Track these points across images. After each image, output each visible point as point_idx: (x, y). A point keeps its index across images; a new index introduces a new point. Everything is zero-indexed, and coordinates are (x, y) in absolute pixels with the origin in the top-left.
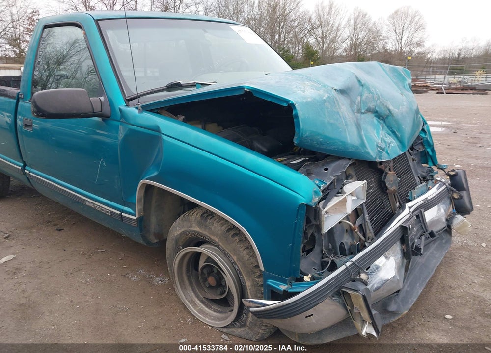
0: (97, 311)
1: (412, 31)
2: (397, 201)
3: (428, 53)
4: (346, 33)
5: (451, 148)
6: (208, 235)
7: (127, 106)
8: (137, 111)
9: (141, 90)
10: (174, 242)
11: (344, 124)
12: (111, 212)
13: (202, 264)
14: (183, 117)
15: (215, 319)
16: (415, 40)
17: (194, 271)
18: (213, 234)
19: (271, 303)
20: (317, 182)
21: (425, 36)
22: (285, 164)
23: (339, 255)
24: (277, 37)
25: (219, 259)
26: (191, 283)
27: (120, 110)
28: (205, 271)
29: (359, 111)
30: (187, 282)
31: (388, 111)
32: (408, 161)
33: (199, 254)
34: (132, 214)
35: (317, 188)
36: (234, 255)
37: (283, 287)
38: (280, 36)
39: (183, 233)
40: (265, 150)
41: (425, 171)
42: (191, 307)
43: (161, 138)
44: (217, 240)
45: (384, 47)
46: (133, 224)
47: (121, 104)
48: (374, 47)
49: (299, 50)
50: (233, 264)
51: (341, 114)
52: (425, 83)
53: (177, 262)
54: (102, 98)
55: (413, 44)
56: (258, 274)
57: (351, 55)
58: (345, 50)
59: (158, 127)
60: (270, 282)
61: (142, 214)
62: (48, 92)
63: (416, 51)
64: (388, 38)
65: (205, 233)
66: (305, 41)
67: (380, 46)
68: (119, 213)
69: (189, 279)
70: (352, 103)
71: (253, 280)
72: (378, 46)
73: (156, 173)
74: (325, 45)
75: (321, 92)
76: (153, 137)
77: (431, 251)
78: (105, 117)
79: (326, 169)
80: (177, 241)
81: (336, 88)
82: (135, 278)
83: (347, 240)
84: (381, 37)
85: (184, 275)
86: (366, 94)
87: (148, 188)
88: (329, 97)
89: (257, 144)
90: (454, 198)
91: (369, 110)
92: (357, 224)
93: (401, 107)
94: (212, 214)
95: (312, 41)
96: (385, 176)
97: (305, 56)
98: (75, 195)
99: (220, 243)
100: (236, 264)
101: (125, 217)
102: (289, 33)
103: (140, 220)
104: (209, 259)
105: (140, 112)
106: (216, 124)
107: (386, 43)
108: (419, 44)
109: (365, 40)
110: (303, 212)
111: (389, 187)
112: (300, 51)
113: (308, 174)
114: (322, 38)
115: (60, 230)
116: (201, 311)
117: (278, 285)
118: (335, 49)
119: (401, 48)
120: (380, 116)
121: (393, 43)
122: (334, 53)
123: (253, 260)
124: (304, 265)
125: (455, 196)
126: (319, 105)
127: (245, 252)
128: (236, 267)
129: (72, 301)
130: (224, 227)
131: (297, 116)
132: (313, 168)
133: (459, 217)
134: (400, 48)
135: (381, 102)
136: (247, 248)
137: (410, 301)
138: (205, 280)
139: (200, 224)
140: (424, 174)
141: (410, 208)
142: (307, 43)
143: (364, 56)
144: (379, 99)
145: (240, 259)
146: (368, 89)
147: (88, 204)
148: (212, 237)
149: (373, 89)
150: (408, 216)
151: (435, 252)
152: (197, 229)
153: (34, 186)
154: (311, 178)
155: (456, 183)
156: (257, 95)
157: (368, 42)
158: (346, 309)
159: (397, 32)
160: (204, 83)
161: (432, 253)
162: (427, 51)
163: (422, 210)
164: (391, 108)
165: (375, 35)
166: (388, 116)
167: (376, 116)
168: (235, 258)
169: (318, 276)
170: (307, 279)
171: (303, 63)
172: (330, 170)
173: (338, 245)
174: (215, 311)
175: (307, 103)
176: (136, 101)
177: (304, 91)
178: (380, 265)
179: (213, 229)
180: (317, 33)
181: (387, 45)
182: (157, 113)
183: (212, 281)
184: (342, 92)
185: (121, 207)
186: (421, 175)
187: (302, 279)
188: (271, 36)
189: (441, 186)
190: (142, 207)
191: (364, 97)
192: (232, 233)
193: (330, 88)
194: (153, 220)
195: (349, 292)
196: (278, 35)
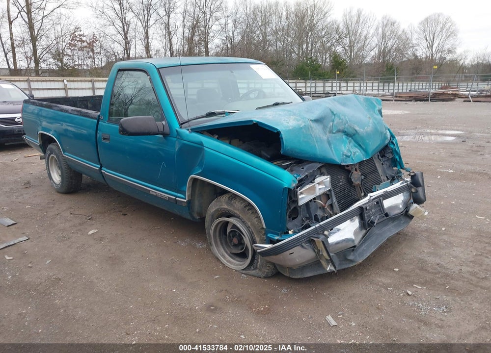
0: (160, 261)
1: (443, 38)
2: (363, 191)
3: (460, 60)
4: (374, 41)
5: (453, 156)
6: (233, 210)
7: (181, 128)
8: (188, 132)
9: (190, 117)
10: (211, 217)
11: (315, 141)
12: (169, 197)
13: (229, 230)
14: (217, 136)
15: (237, 265)
16: (447, 47)
17: (224, 236)
18: (236, 209)
19: (268, 246)
20: (296, 175)
21: (457, 43)
22: (279, 166)
23: (314, 221)
24: (304, 46)
25: (239, 225)
26: (222, 244)
27: (177, 131)
28: (231, 235)
29: (331, 132)
30: (219, 243)
31: (355, 132)
32: (375, 165)
33: (227, 223)
34: (183, 199)
35: (294, 179)
36: (249, 222)
37: (277, 238)
38: (307, 45)
39: (217, 210)
40: (269, 157)
41: (394, 173)
42: (222, 259)
43: (203, 149)
44: (238, 213)
45: (414, 54)
46: (184, 205)
47: (176, 126)
48: (403, 54)
49: (326, 59)
50: (248, 228)
51: (313, 135)
52: (457, 90)
53: (213, 228)
54: (164, 122)
55: (444, 51)
56: (263, 233)
57: (379, 64)
58: (374, 58)
59: (202, 143)
60: (269, 235)
61: (190, 198)
62: (129, 119)
63: (448, 58)
64: (418, 45)
65: (231, 209)
66: (333, 50)
67: (409, 53)
68: (174, 198)
69: (221, 240)
70: (325, 128)
71: (261, 237)
72: (407, 54)
73: (200, 171)
74: (352, 54)
75: (300, 122)
76: (198, 149)
77: (388, 227)
78: (165, 135)
79: (303, 168)
80: (213, 216)
81: (311, 119)
82: (183, 244)
83: (320, 213)
84: (411, 45)
85: (218, 238)
86: (337, 120)
87: (195, 180)
88: (305, 125)
89: (263, 153)
90: (412, 192)
91: (339, 131)
92: (327, 204)
93: (366, 128)
94: (235, 196)
95: (339, 49)
96: (351, 174)
97: (332, 65)
98: (141, 187)
99: (240, 215)
100: (250, 228)
101: (178, 200)
102: (316, 42)
103: (189, 202)
104: (234, 226)
105: (190, 132)
106: (238, 140)
107: (417, 50)
108: (450, 51)
109: (394, 48)
110: (287, 192)
111: (354, 182)
112: (328, 60)
113: (291, 171)
114: (350, 47)
115: (125, 215)
116: (228, 261)
117: (274, 236)
118: (364, 58)
119: (432, 54)
120: (348, 135)
121: (424, 50)
122: (362, 62)
123: (260, 225)
124: (289, 225)
125: (413, 190)
126: (298, 130)
127: (256, 219)
128: (250, 229)
129: (142, 256)
130: (243, 204)
131: (282, 138)
132: (296, 168)
133: (415, 205)
134: (430, 55)
135: (349, 125)
136: (257, 217)
137: (365, 255)
138: (231, 241)
139: (227, 203)
140: (393, 175)
141: (371, 197)
142: (335, 52)
143: (392, 65)
144: (347, 123)
145: (253, 224)
146: (339, 117)
147: (151, 193)
148: (236, 211)
149: (343, 117)
150: (368, 201)
151: (392, 228)
152: (226, 207)
153: (107, 182)
154: (292, 174)
155: (416, 182)
156: (261, 126)
157: (398, 50)
158: (315, 251)
159: (428, 38)
160: (231, 111)
161: (390, 228)
162: (459, 58)
163: (381, 198)
164: (357, 129)
165: (405, 43)
166: (354, 135)
167: (345, 135)
168: (249, 224)
169: (297, 231)
170: (290, 232)
171: (331, 72)
172: (305, 169)
173: (313, 216)
174: (237, 261)
175: (290, 130)
176: (187, 124)
177: (288, 123)
178: (341, 228)
179: (235, 206)
180: (345, 41)
181: (417, 52)
182: (201, 133)
183: (235, 241)
184: (316, 121)
185: (176, 194)
186: (391, 175)
187: (288, 233)
188: (299, 46)
189: (402, 183)
190: (190, 193)
191: (335, 122)
192: (247, 208)
193: (307, 120)
194: (196, 203)
195: (314, 239)
196: (305, 45)
